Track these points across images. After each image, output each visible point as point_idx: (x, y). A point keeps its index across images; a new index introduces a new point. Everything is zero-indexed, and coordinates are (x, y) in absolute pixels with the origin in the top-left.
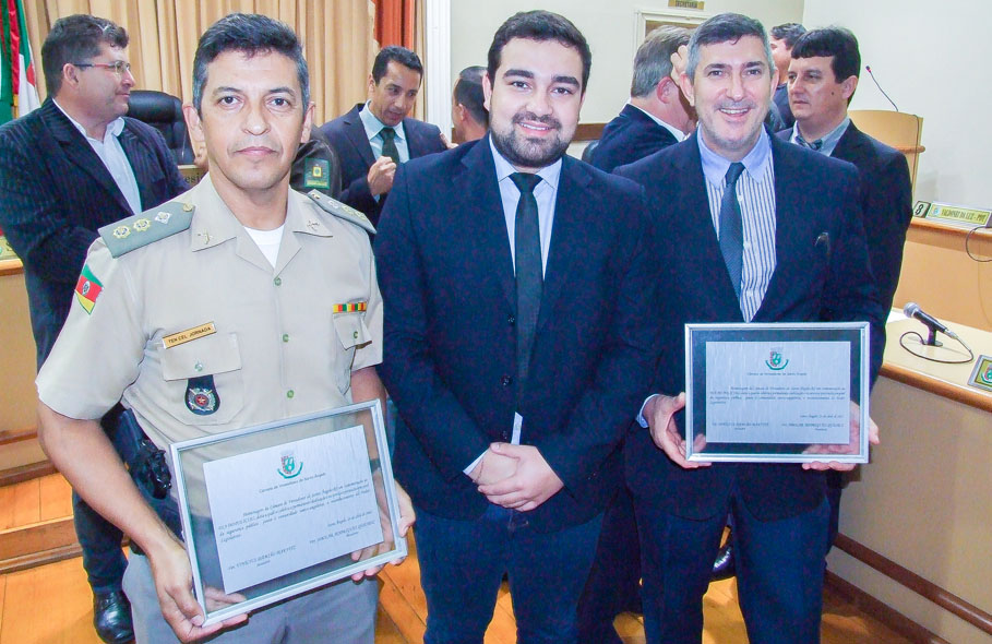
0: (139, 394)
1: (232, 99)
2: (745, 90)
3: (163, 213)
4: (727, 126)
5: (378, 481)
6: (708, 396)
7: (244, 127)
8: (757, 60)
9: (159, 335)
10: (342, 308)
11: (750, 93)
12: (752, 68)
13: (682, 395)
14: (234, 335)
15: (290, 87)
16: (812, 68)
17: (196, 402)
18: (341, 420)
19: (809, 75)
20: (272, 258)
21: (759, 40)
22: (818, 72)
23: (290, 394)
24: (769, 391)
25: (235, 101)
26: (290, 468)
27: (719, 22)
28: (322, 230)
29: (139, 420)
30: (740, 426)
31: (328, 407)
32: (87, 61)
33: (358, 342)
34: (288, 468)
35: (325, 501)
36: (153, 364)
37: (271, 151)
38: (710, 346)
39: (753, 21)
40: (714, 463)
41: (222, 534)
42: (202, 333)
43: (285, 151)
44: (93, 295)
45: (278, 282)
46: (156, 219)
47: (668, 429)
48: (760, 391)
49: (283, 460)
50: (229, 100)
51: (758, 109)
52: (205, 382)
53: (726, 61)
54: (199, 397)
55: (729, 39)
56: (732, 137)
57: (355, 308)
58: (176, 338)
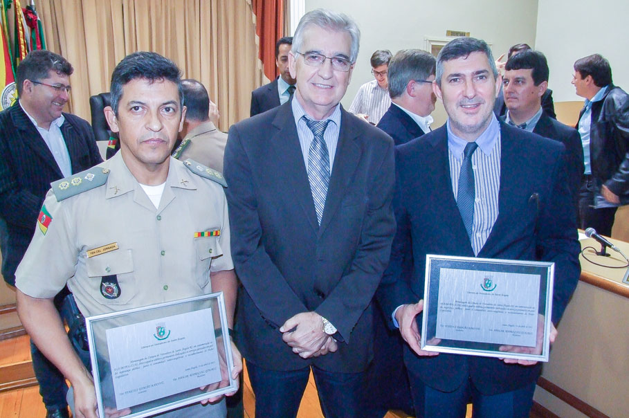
0: (76, 283)
1: (138, 107)
2: (475, 90)
3: (89, 175)
4: (467, 116)
5: (220, 342)
6: (439, 305)
7: (148, 126)
8: (482, 68)
9: (86, 249)
10: (201, 234)
11: (480, 93)
12: (480, 75)
13: (421, 301)
14: (130, 251)
15: (175, 100)
16: (519, 76)
17: (107, 291)
18: (198, 304)
19: (517, 81)
20: (156, 203)
21: (484, 54)
22: (523, 78)
23: (166, 288)
24: (482, 305)
25: (140, 109)
26: (162, 333)
27: (455, 44)
28: (191, 186)
29: (76, 300)
30: (460, 329)
31: (189, 296)
32: (39, 80)
33: (213, 255)
34: (161, 333)
35: (184, 355)
36: (83, 266)
37: (163, 141)
38: (443, 272)
39: (479, 42)
40: (441, 354)
41: (116, 374)
42: (110, 248)
43: (171, 141)
44: (47, 223)
45: (159, 218)
46: (86, 178)
47: (411, 327)
48: (475, 305)
49: (158, 328)
50: (136, 108)
51: (486, 104)
52: (112, 279)
53: (462, 72)
54: (108, 288)
55: (462, 55)
56: (469, 124)
57: (210, 234)
58: (95, 252)
